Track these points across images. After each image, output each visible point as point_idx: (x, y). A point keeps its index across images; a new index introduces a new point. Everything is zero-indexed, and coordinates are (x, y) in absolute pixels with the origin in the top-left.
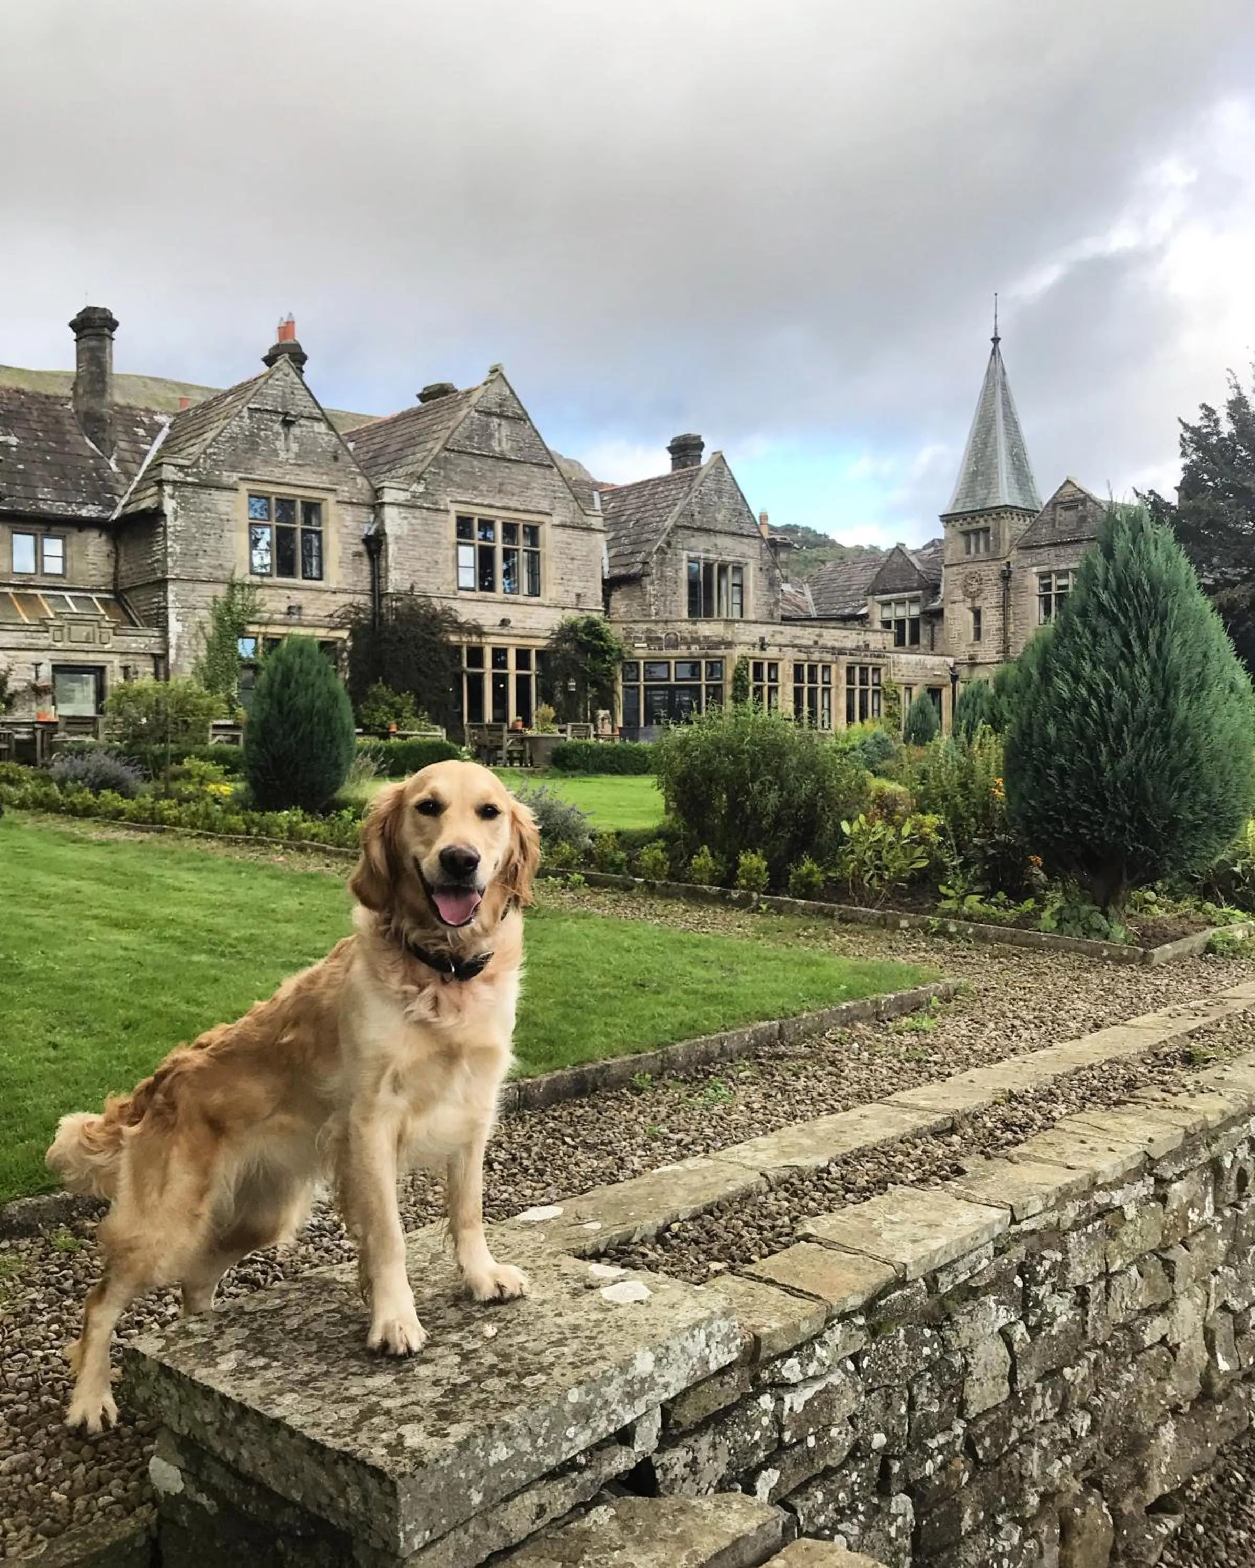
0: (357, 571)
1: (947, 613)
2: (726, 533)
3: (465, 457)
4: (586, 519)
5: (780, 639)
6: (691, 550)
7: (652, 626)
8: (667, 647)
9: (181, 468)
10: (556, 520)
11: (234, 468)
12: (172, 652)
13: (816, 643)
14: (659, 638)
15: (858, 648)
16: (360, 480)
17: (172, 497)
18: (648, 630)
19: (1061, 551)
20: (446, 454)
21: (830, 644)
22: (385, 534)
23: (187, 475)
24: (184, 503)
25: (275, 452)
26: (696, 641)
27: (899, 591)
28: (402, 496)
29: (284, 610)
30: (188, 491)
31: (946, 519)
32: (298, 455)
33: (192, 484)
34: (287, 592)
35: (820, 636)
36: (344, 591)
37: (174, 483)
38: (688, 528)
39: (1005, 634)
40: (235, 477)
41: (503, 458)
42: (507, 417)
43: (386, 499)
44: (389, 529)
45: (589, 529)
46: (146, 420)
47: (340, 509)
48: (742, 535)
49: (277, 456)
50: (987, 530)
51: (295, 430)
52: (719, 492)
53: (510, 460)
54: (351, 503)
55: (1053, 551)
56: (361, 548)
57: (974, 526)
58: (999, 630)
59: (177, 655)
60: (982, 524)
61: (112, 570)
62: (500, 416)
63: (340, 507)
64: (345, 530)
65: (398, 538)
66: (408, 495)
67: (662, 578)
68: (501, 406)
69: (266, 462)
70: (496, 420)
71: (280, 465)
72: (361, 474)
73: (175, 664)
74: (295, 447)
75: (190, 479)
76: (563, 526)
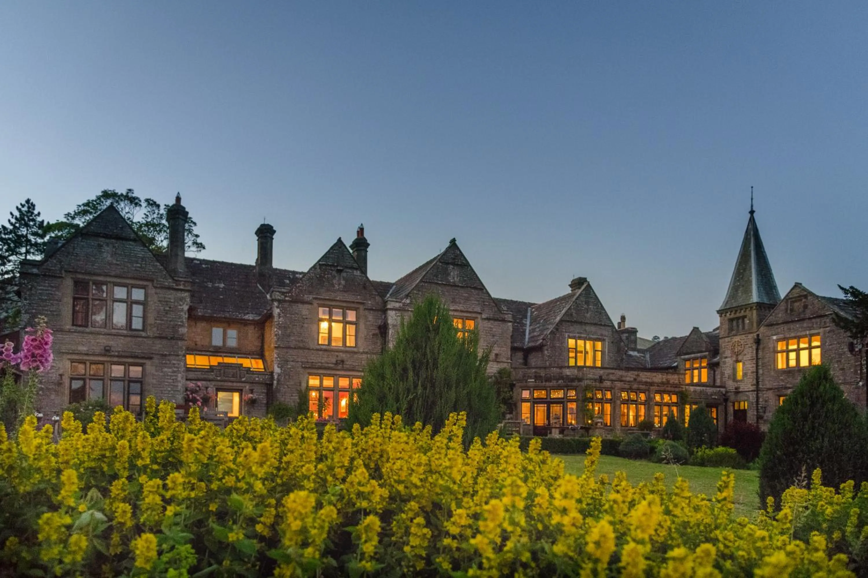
0: (375, 343)
1: (721, 364)
2: (591, 324)
3: (433, 285)
4: (502, 316)
5: (612, 377)
6: (570, 332)
7: (538, 370)
8: (546, 381)
9: (283, 293)
10: (484, 316)
11: (310, 293)
12: (275, 382)
13: (635, 379)
14: (541, 377)
15: (663, 383)
16: (378, 298)
17: (278, 307)
18: (536, 372)
19: (792, 326)
20: (423, 284)
21: (644, 380)
22: (388, 324)
23: (286, 296)
24: (284, 311)
25: (333, 285)
26: (562, 378)
27: (694, 353)
28: (397, 305)
29: (335, 362)
30: (286, 305)
31: (720, 312)
32: (344, 286)
33: (288, 301)
34: (337, 354)
35: (638, 375)
36: (367, 353)
37: (279, 301)
38: (568, 321)
39: (757, 375)
40: (311, 297)
41: (455, 286)
42: (458, 265)
43: (389, 306)
44: (390, 321)
45: (504, 321)
46: (291, 277)
47: (367, 313)
48: (601, 325)
49: (334, 287)
50: (744, 317)
51: (344, 274)
52: (587, 303)
53: (458, 286)
54: (372, 309)
55: (786, 327)
56: (377, 331)
57: (738, 315)
58: (753, 372)
59: (278, 384)
60: (742, 313)
61: (260, 345)
62: (453, 264)
63: (366, 311)
64: (368, 323)
65: (394, 326)
66: (401, 304)
67: (553, 347)
68: (454, 259)
69: (328, 290)
70: (451, 267)
71: (334, 291)
72: (378, 295)
73: (277, 388)
74: (343, 282)
75: (287, 299)
76: (488, 319)
